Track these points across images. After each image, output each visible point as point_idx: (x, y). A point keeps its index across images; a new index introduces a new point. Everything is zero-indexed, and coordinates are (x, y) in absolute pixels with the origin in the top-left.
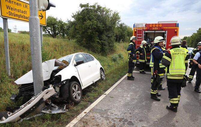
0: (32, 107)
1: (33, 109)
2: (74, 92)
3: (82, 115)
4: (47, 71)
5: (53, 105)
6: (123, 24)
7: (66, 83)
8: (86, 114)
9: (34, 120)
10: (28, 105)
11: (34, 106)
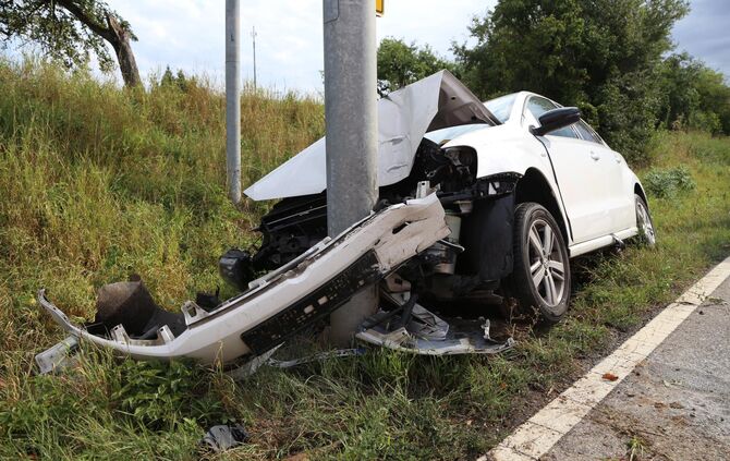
0: (311, 298)
1: (316, 305)
2: (534, 255)
3: (592, 386)
4: (395, 141)
5: (419, 310)
6: (683, 58)
7: (501, 195)
8: (615, 383)
9: (319, 372)
10: (292, 276)
11: (323, 290)
